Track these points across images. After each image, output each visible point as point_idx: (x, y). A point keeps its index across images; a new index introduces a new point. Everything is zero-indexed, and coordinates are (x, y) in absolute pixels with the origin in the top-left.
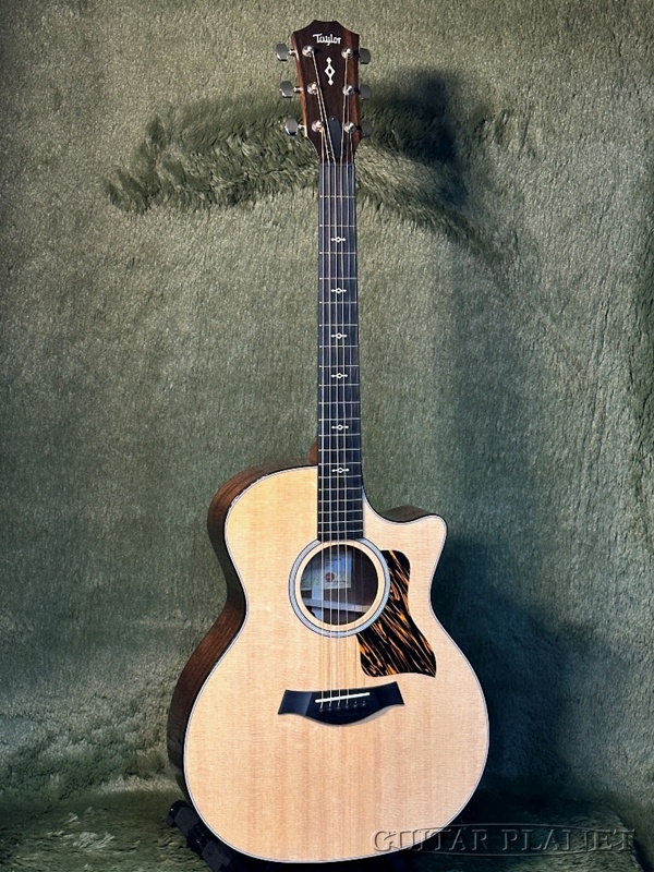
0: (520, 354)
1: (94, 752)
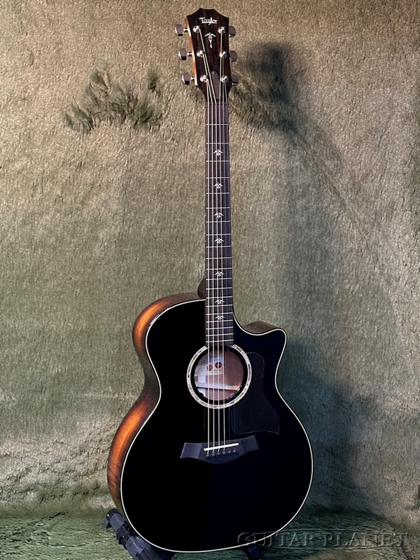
0: (329, 224)
1: (55, 477)
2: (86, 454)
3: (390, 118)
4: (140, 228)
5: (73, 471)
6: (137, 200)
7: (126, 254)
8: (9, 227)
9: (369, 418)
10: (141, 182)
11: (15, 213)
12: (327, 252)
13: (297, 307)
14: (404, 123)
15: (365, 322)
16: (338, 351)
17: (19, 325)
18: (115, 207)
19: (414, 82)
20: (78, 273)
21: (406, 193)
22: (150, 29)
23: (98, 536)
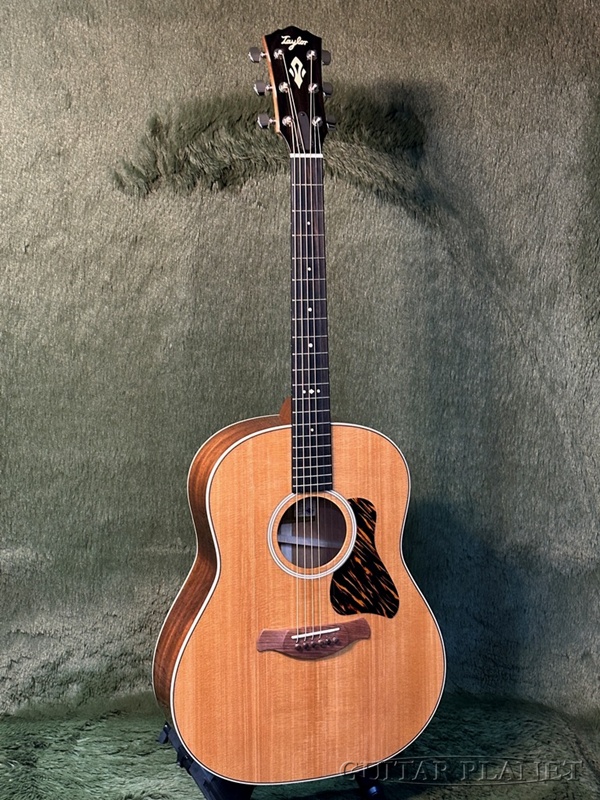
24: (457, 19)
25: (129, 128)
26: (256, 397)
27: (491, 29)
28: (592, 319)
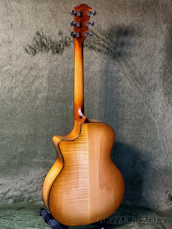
0: (130, 92)
1: (20, 193)
2: (33, 184)
3: (154, 50)
4: (55, 93)
5: (27, 191)
6: (54, 83)
7: (49, 104)
8: (2, 93)
9: (146, 170)
10: (55, 75)
11: (5, 87)
12: (130, 103)
13: (118, 125)
14: (160, 52)
15: (145, 131)
16: (134, 143)
17: (6, 132)
18: (45, 85)
19: (164, 36)
20: (30, 111)
21: (161, 80)
22: (59, 14)
23: (37, 217)
24: (128, 4)
25: (30, 34)
26: (66, 116)
27: (138, 8)
28: (166, 94)
